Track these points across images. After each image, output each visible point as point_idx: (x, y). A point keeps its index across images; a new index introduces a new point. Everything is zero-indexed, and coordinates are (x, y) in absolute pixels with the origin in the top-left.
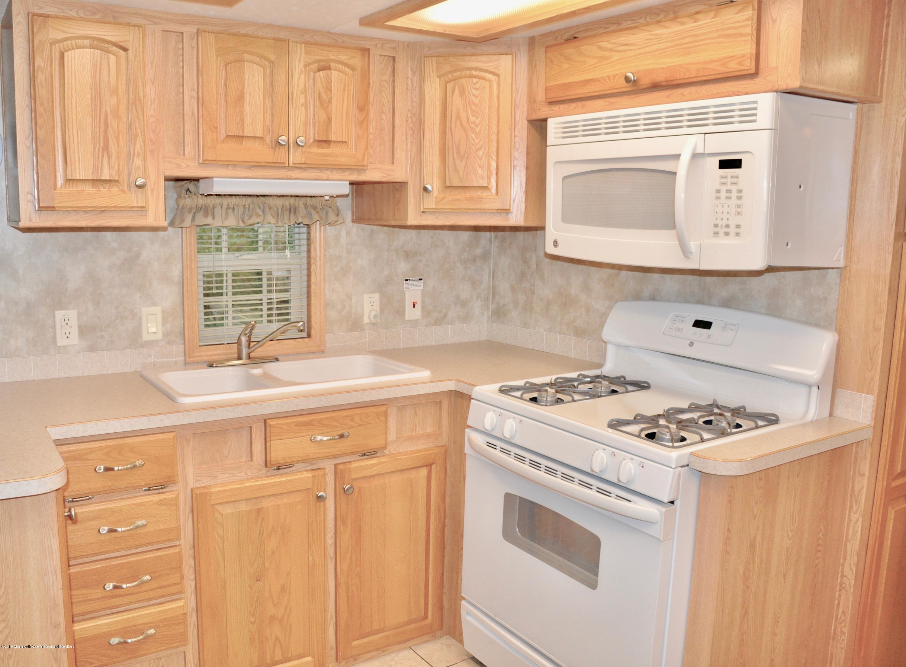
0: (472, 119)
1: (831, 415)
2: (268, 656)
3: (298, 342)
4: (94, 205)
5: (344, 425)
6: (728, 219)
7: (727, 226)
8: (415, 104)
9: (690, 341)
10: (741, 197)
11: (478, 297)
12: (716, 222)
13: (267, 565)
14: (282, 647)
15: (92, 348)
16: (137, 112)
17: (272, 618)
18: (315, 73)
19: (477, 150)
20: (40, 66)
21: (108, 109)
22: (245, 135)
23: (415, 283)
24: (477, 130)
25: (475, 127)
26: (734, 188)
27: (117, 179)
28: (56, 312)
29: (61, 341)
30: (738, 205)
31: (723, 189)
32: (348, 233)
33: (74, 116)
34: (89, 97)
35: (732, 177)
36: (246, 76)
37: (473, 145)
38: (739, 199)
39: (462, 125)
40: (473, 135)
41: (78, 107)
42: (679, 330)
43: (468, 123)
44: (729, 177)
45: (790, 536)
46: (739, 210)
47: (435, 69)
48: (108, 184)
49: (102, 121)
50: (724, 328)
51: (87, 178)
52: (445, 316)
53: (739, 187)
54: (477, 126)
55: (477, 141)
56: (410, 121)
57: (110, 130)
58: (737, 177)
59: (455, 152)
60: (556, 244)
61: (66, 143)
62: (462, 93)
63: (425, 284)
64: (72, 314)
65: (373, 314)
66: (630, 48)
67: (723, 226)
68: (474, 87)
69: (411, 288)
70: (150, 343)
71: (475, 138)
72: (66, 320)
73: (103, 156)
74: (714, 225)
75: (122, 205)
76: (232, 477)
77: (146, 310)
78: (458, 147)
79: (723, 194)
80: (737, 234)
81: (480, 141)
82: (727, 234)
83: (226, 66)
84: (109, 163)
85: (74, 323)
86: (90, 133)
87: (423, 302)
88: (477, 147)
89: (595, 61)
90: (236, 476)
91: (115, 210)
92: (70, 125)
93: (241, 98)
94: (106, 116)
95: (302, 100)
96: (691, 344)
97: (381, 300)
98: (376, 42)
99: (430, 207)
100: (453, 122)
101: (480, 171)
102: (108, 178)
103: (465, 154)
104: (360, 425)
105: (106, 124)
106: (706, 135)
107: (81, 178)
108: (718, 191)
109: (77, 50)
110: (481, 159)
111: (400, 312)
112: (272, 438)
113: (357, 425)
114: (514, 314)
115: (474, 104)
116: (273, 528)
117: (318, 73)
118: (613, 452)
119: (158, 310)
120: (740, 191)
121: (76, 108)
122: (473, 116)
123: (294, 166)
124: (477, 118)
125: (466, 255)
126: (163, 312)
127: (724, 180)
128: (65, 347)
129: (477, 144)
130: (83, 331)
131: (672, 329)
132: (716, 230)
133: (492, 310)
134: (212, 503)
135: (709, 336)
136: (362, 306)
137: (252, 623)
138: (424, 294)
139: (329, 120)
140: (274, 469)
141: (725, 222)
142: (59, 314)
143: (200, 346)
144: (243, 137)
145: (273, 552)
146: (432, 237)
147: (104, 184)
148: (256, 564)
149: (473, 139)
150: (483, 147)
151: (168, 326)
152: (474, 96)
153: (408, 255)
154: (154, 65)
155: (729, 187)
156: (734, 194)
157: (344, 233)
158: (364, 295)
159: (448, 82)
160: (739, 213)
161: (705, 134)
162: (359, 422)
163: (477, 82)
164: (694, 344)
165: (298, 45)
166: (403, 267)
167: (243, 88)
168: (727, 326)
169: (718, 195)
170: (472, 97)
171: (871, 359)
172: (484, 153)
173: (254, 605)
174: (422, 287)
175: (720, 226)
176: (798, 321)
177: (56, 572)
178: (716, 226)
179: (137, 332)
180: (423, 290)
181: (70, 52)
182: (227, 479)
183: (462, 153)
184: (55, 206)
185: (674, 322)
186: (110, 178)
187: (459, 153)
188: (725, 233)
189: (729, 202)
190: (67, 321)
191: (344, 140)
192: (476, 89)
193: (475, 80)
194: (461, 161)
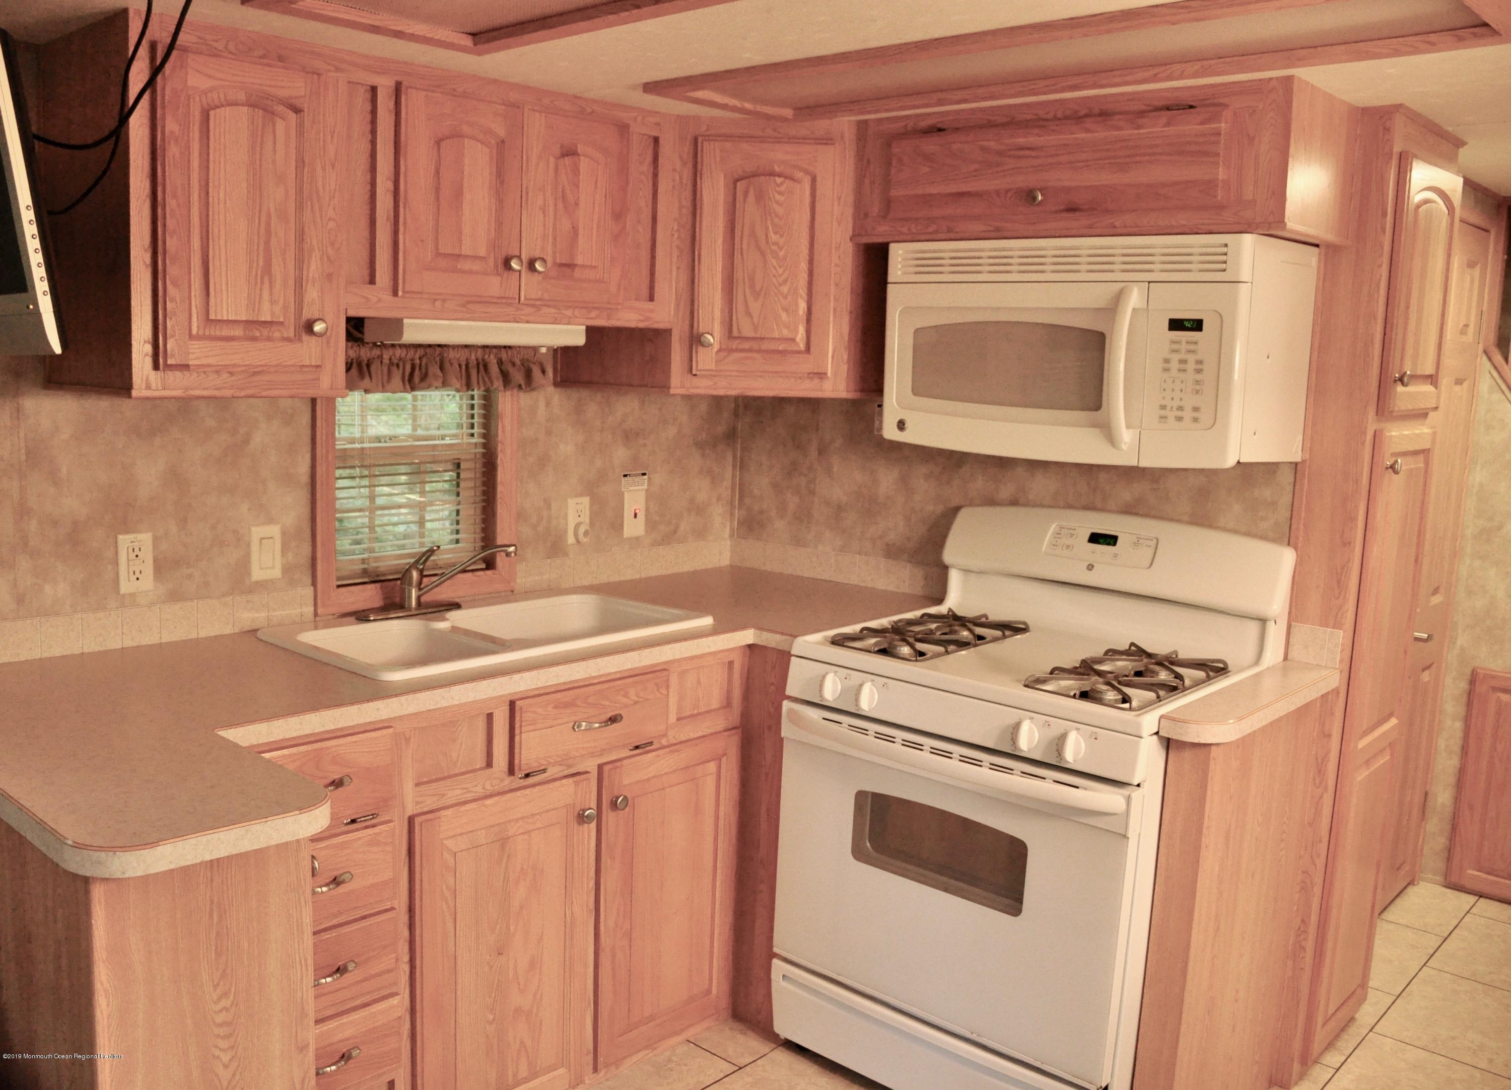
0: (773, 237)
1: (1286, 658)
2: (510, 1073)
3: (478, 576)
4: (247, 363)
5: (615, 703)
6: (1181, 399)
7: (1180, 408)
8: (684, 211)
9: (1089, 563)
10: (1202, 370)
11: (719, 499)
12: (1163, 403)
13: (512, 928)
14: (528, 1057)
15: (175, 596)
16: (312, 211)
17: (518, 1011)
18: (557, 158)
19: (780, 285)
20: (172, 132)
21: (272, 205)
22: (463, 253)
23: (637, 479)
24: (781, 254)
25: (778, 251)
26: (1191, 358)
27: (281, 319)
28: (120, 537)
29: (126, 587)
30: (1196, 381)
31: (1175, 358)
32: (548, 404)
33: (222, 217)
34: (244, 185)
35: (1188, 343)
36: (467, 161)
37: (774, 276)
38: (1199, 372)
39: (758, 248)
40: (774, 262)
41: (228, 202)
42: (1068, 547)
43: (767, 242)
44: (1184, 343)
45: (1260, 821)
46: (1198, 387)
47: (718, 159)
48: (267, 328)
49: (263, 224)
50: (1136, 544)
51: (239, 318)
52: (675, 532)
53: (1199, 357)
54: (781, 249)
55: (780, 271)
56: (676, 236)
57: (274, 242)
58: (1196, 343)
59: (747, 285)
60: (901, 425)
61: (208, 259)
62: (760, 197)
63: (649, 479)
64: (145, 539)
65: (582, 529)
66: (1033, 153)
67: (1175, 409)
68: (777, 189)
69: (631, 488)
70: (263, 586)
71: (777, 268)
72: (137, 550)
73: (262, 283)
74: (1161, 406)
75: (289, 363)
76: (466, 793)
77: (257, 532)
78: (752, 280)
79: (1174, 365)
80: (1195, 420)
81: (784, 271)
82: (1179, 419)
83: (438, 143)
84: (271, 294)
85: (148, 555)
86: (245, 246)
87: (647, 509)
88: (781, 280)
89: (976, 166)
90: (470, 792)
91: (276, 372)
92: (216, 231)
93: (459, 194)
94: (269, 216)
95: (540, 202)
96: (1090, 567)
97: (591, 505)
98: (635, 114)
99: (707, 368)
100: (745, 242)
101: (784, 316)
102: (269, 319)
103: (761, 290)
104: (636, 703)
105: (268, 232)
106: (1151, 284)
107: (230, 318)
108: (1167, 361)
109: (228, 108)
110: (785, 297)
111: (617, 525)
112: (524, 729)
113: (633, 702)
114: (780, 525)
115: (777, 216)
116: (522, 869)
117: (562, 159)
118: (1046, 721)
119: (274, 530)
120: (1200, 362)
121: (225, 203)
122: (776, 233)
123: (527, 302)
124: (782, 236)
125: (704, 435)
126: (284, 533)
127: (1175, 347)
128: (132, 595)
129: (780, 276)
130: (160, 567)
131: (1056, 546)
132: (1163, 413)
133: (738, 519)
134: (441, 836)
135: (1116, 556)
136: (566, 515)
137: (490, 1023)
138: (649, 496)
139: (575, 231)
140: (521, 778)
141: (1176, 403)
142: (124, 540)
143: (339, 586)
144: (459, 256)
145: (521, 907)
146: (660, 409)
147: (261, 329)
148: (498, 927)
149: (775, 268)
150: (790, 279)
151: (290, 556)
152: (777, 203)
153: (629, 436)
154: (336, 135)
155: (1182, 356)
156: (1191, 366)
157: (542, 405)
158: (569, 500)
159: (738, 180)
160: (1197, 392)
161: (1149, 282)
162: (635, 698)
163: (782, 184)
164: (1095, 568)
165: (537, 114)
166: (621, 454)
167: (462, 179)
168: (1141, 541)
169: (1167, 365)
170: (774, 204)
171: (1339, 582)
172: (790, 289)
173: (494, 994)
174: (645, 487)
175: (1169, 408)
176: (1235, 532)
177: (306, 960)
178: (1163, 407)
179: (244, 565)
180: (647, 490)
181: (218, 110)
182: (458, 797)
183: (758, 287)
184: (191, 363)
185: (1058, 536)
186: (272, 318)
187: (752, 286)
188: (1176, 417)
189: (1182, 375)
190: (137, 552)
191: (594, 264)
192: (780, 193)
193: (779, 180)
194: (756, 300)
